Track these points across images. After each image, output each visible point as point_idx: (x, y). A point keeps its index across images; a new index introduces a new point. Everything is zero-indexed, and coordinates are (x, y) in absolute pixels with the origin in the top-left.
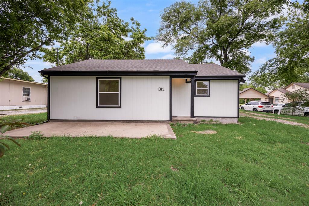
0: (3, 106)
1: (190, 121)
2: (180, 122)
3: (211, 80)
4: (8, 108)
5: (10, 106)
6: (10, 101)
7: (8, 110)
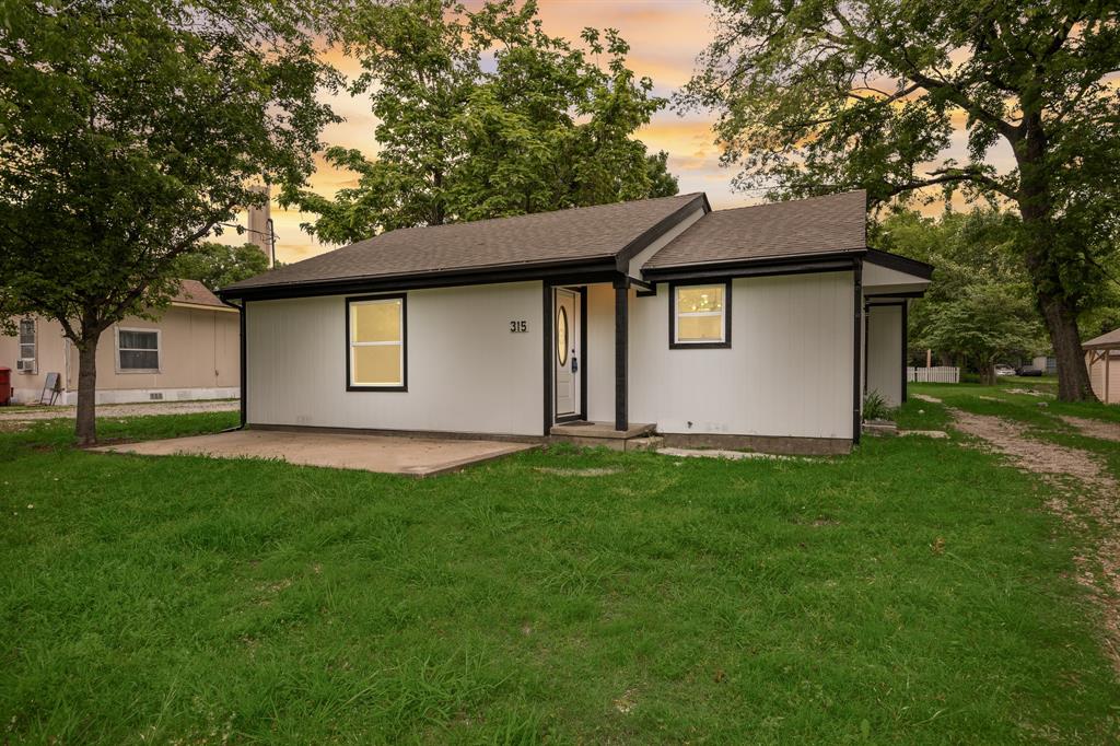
0: (201, 387)
1: (611, 439)
2: (581, 442)
3: (734, 280)
4: (212, 393)
5: (219, 389)
6: (217, 374)
7: (213, 400)
